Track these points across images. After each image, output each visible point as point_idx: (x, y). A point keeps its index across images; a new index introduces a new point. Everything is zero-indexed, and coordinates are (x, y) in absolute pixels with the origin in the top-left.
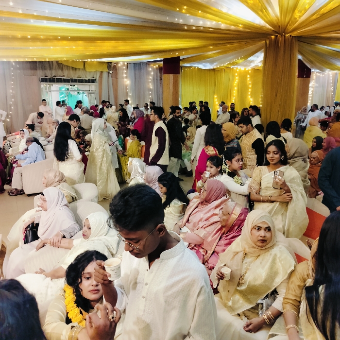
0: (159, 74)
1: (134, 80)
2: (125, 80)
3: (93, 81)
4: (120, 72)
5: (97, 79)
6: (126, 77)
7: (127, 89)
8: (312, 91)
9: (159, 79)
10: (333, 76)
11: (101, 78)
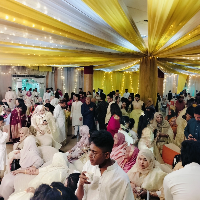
0: (81, 74)
1: (67, 77)
2: (62, 76)
3: (43, 77)
4: (59, 72)
5: (46, 76)
6: (63, 75)
7: (63, 81)
8: (165, 85)
9: (81, 76)
10: (176, 77)
11: (48, 75)
